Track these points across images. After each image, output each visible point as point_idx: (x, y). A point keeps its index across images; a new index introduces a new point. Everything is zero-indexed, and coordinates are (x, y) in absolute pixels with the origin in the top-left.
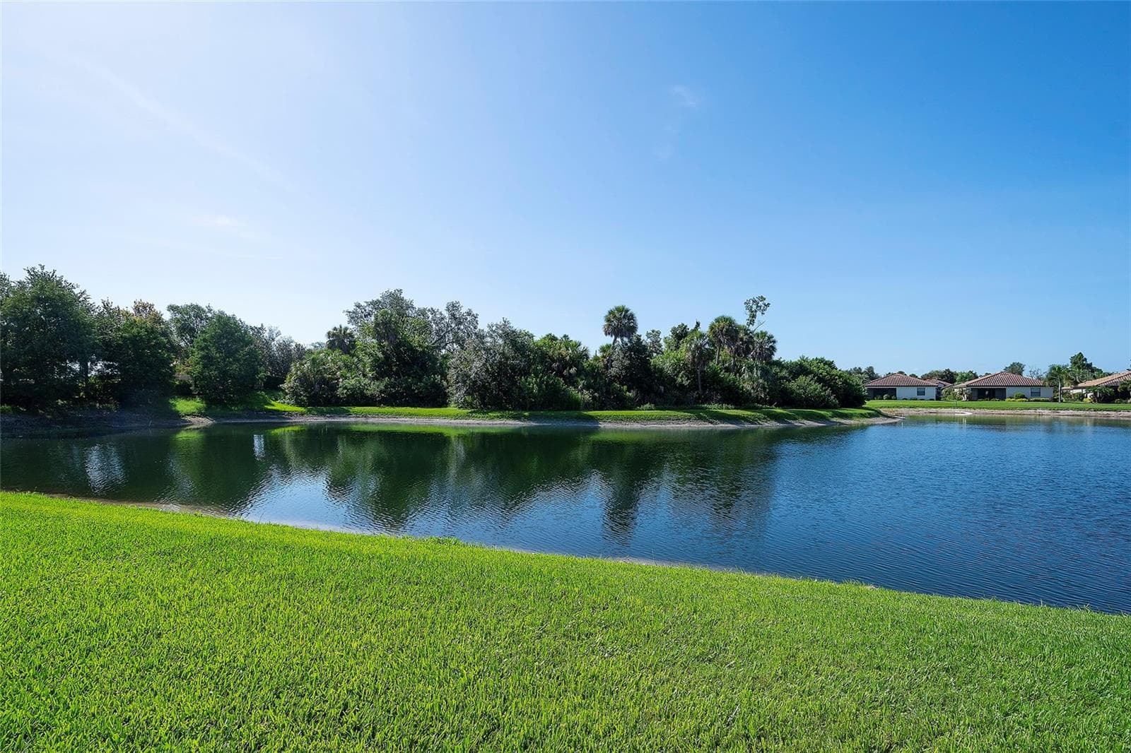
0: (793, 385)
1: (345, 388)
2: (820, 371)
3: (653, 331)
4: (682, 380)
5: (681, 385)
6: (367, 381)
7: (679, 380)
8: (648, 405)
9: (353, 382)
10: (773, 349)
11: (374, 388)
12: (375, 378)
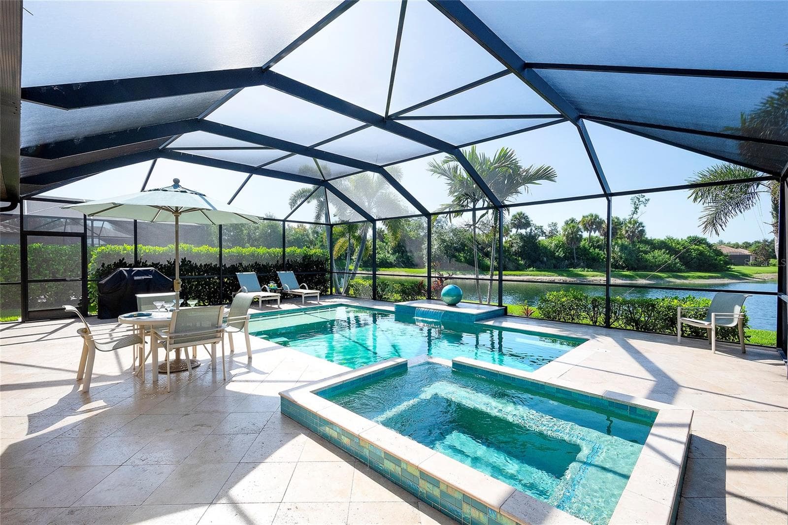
0: (649, 257)
1: (379, 259)
2: (678, 246)
3: (552, 223)
4: (560, 254)
5: (559, 257)
6: (389, 255)
7: (557, 254)
8: (531, 269)
9: (382, 256)
10: (642, 232)
11: (392, 258)
12: (393, 254)
